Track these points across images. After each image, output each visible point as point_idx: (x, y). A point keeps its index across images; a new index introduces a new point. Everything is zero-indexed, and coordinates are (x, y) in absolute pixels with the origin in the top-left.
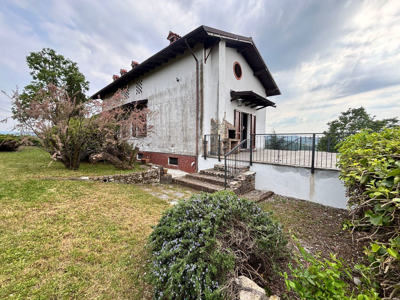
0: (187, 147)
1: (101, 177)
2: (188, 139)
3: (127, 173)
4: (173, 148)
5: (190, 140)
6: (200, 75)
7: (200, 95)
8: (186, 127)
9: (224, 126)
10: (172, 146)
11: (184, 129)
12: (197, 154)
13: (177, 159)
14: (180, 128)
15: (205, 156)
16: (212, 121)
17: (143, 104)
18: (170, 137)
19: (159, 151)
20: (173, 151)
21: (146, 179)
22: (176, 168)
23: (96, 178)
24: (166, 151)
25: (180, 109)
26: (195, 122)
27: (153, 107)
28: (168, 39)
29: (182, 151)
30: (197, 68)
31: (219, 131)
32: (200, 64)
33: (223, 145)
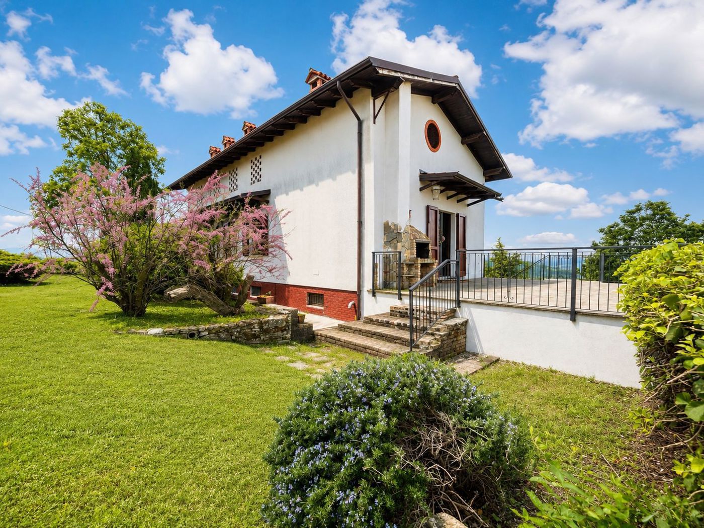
0: (341, 274)
1: (185, 329)
6: (364, 144)
7: (364, 181)
8: (340, 238)
9: (408, 235)
11: (336, 241)
12: (360, 286)
13: (322, 295)
14: (329, 240)
15: (374, 292)
16: (387, 226)
17: (261, 198)
18: (309, 255)
21: (266, 332)
23: (175, 330)
24: (303, 281)
26: (355, 228)
28: (307, 82)
29: (332, 281)
30: (360, 133)
31: (399, 245)
32: (364, 126)
33: (406, 270)
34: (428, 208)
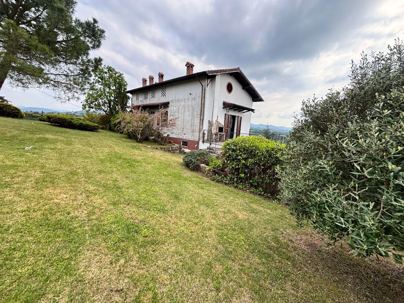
0: (193, 136)
1: (155, 147)
2: (194, 131)
3: (165, 147)
4: (185, 136)
5: (195, 132)
6: (203, 94)
7: (203, 106)
8: (194, 124)
9: (216, 125)
10: (184, 134)
11: (192, 125)
12: (199, 140)
13: (187, 142)
14: (190, 124)
15: (203, 142)
16: (209, 121)
17: (166, 105)
18: (183, 128)
19: (175, 137)
20: (185, 137)
21: (173, 150)
22: (186, 148)
23: (153, 147)
24: (180, 137)
25: (190, 112)
26: (199, 121)
27: (173, 108)
28: (186, 66)
29: (190, 138)
30: (202, 90)
31: (213, 128)
32: (204, 88)
33: (214, 136)
34: (225, 114)
